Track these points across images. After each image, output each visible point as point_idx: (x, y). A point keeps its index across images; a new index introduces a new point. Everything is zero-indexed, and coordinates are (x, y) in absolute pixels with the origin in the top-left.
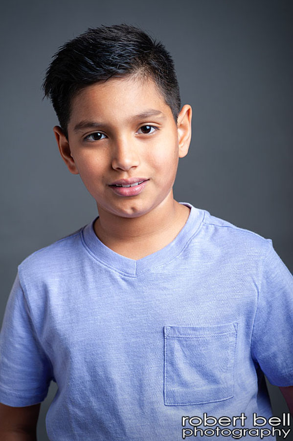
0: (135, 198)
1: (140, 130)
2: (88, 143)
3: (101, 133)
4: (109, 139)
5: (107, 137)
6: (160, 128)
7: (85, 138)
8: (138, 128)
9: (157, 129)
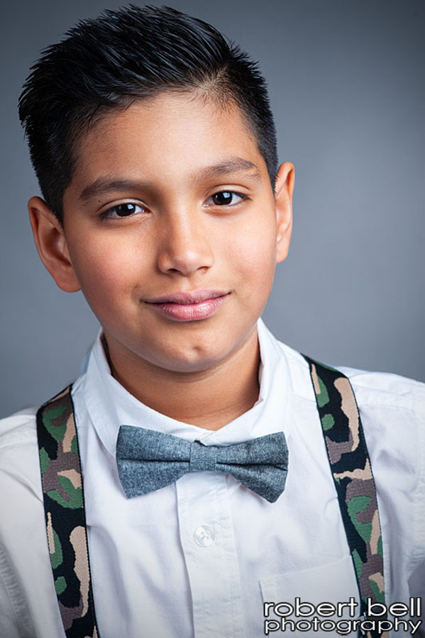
3: (134, 205)
4: (152, 213)
5: (147, 211)
6: (250, 197)
7: (102, 214)
8: (209, 195)
9: (244, 197)
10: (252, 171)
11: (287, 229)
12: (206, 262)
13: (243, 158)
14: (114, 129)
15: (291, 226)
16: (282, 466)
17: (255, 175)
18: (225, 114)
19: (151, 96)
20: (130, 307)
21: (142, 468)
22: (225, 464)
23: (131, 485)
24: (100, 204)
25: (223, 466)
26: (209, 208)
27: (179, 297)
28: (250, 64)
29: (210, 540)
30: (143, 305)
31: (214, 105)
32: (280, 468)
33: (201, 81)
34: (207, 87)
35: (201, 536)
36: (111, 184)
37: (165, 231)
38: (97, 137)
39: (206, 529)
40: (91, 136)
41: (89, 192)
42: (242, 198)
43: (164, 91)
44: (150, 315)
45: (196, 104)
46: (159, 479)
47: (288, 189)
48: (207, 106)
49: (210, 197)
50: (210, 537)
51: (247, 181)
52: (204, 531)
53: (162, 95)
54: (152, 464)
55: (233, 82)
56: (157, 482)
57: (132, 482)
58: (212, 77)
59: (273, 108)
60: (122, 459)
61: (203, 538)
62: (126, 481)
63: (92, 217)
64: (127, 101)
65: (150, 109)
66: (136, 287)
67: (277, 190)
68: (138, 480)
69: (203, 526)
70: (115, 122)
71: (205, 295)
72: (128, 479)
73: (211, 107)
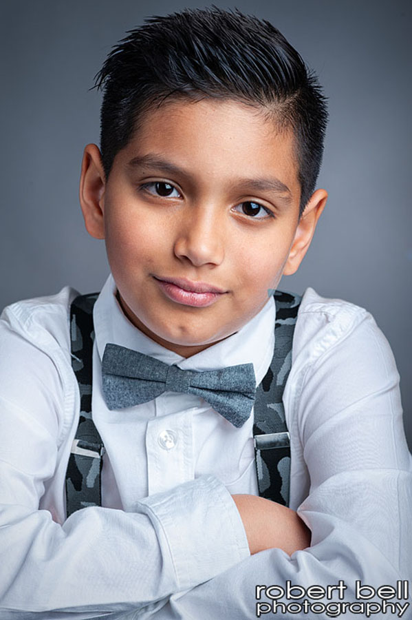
0: (193, 313)
1: (241, 205)
2: (147, 195)
3: (173, 187)
4: (185, 201)
5: (182, 197)
6: (276, 216)
7: (142, 185)
8: (239, 202)
9: (271, 214)
10: (285, 195)
11: (303, 248)
12: (216, 260)
13: (281, 181)
14: (179, 116)
15: (308, 245)
16: (249, 395)
17: (286, 198)
18: (280, 136)
19: (221, 99)
20: (139, 275)
21: (123, 384)
22: (197, 388)
23: (113, 398)
24: (143, 176)
25: (195, 389)
26: (236, 214)
27: (183, 283)
28: (321, 97)
29: (173, 443)
30: (150, 278)
31: (272, 127)
32: (247, 396)
33: (269, 101)
34: (273, 108)
35: (165, 439)
36: (158, 162)
37: (190, 221)
38: (162, 117)
39: (169, 434)
40: (157, 114)
41: (138, 161)
42: (269, 213)
43: (234, 99)
44: (152, 288)
45: (257, 120)
46: (137, 395)
47: (316, 214)
48: (266, 125)
49: (241, 203)
50: (172, 441)
51: (278, 202)
52: (168, 436)
53: (230, 101)
54: (133, 381)
55: (299, 111)
56: (136, 398)
57: (113, 396)
58: (280, 101)
59: (326, 143)
60: (107, 374)
61: (166, 441)
62: (109, 394)
63: (133, 184)
64: (198, 96)
65: (216, 110)
66: (149, 261)
67: (304, 213)
68: (119, 395)
69: (167, 431)
70: (182, 110)
71: (205, 288)
72: (111, 392)
73: (269, 127)
